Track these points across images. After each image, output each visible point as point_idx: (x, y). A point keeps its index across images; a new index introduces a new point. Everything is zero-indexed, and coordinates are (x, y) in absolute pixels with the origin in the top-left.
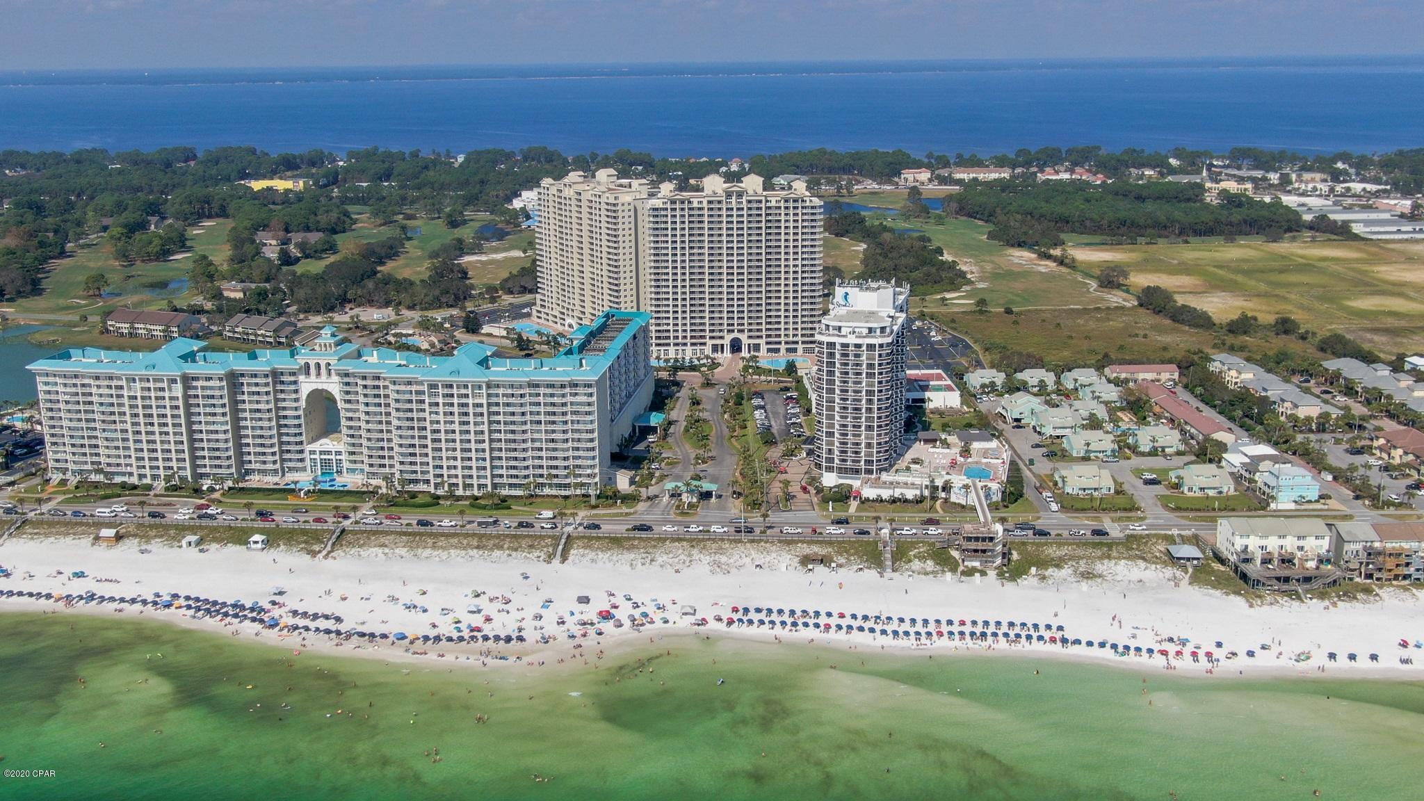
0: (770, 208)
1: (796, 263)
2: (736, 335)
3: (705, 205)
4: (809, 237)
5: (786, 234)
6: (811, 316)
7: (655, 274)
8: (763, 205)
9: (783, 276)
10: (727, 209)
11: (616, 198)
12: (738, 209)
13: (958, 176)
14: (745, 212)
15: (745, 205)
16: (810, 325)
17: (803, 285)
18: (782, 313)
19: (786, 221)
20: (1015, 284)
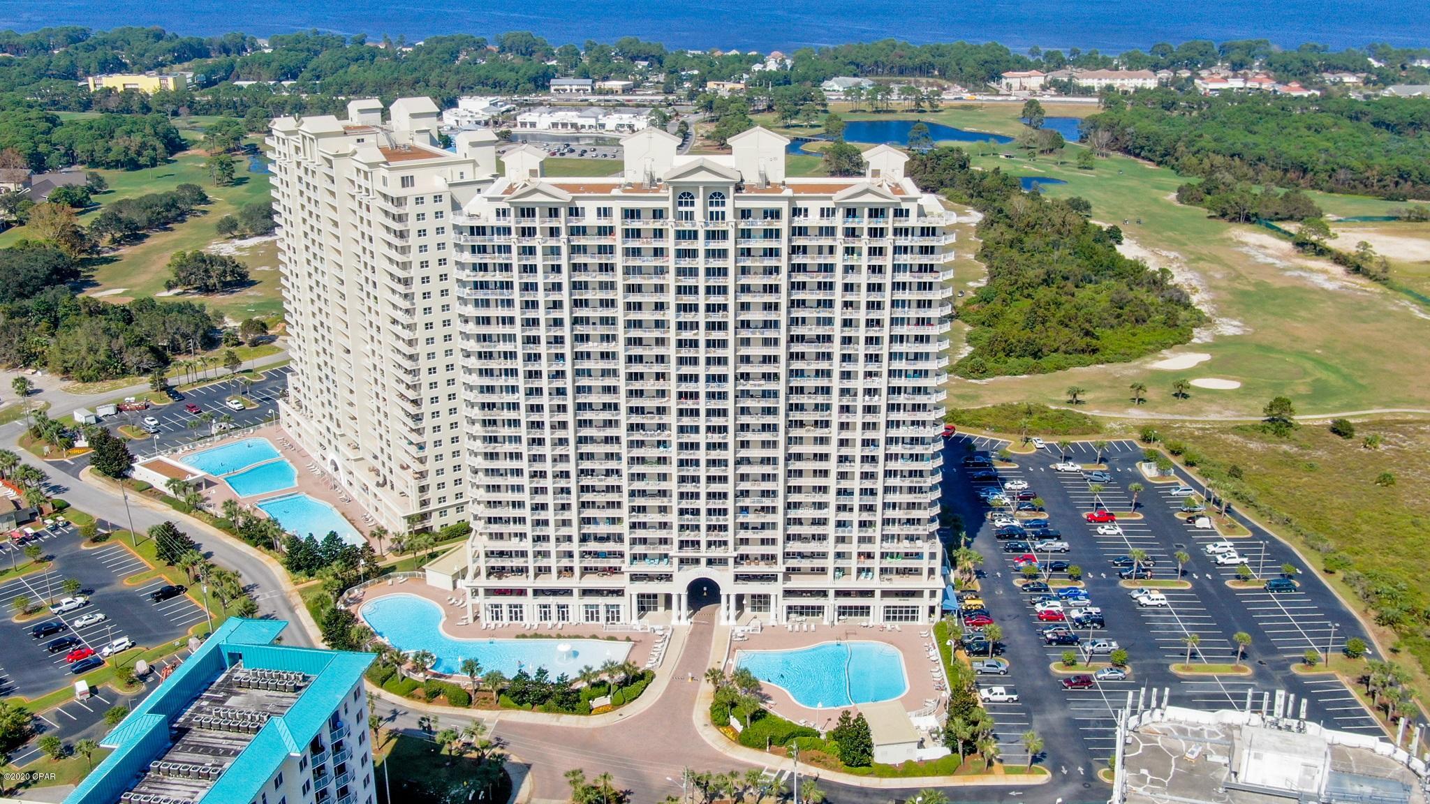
0: (801, 231)
1: (873, 383)
2: (702, 571)
3: (616, 221)
4: (913, 313)
5: (847, 304)
6: (910, 522)
7: (483, 406)
8: (783, 225)
9: (835, 417)
10: (681, 235)
11: (406, 182)
12: (711, 235)
13: (1084, 83)
14: (729, 245)
15: (730, 224)
16: (905, 546)
17: (890, 441)
18: (831, 514)
19: (849, 269)
20: (1295, 324)
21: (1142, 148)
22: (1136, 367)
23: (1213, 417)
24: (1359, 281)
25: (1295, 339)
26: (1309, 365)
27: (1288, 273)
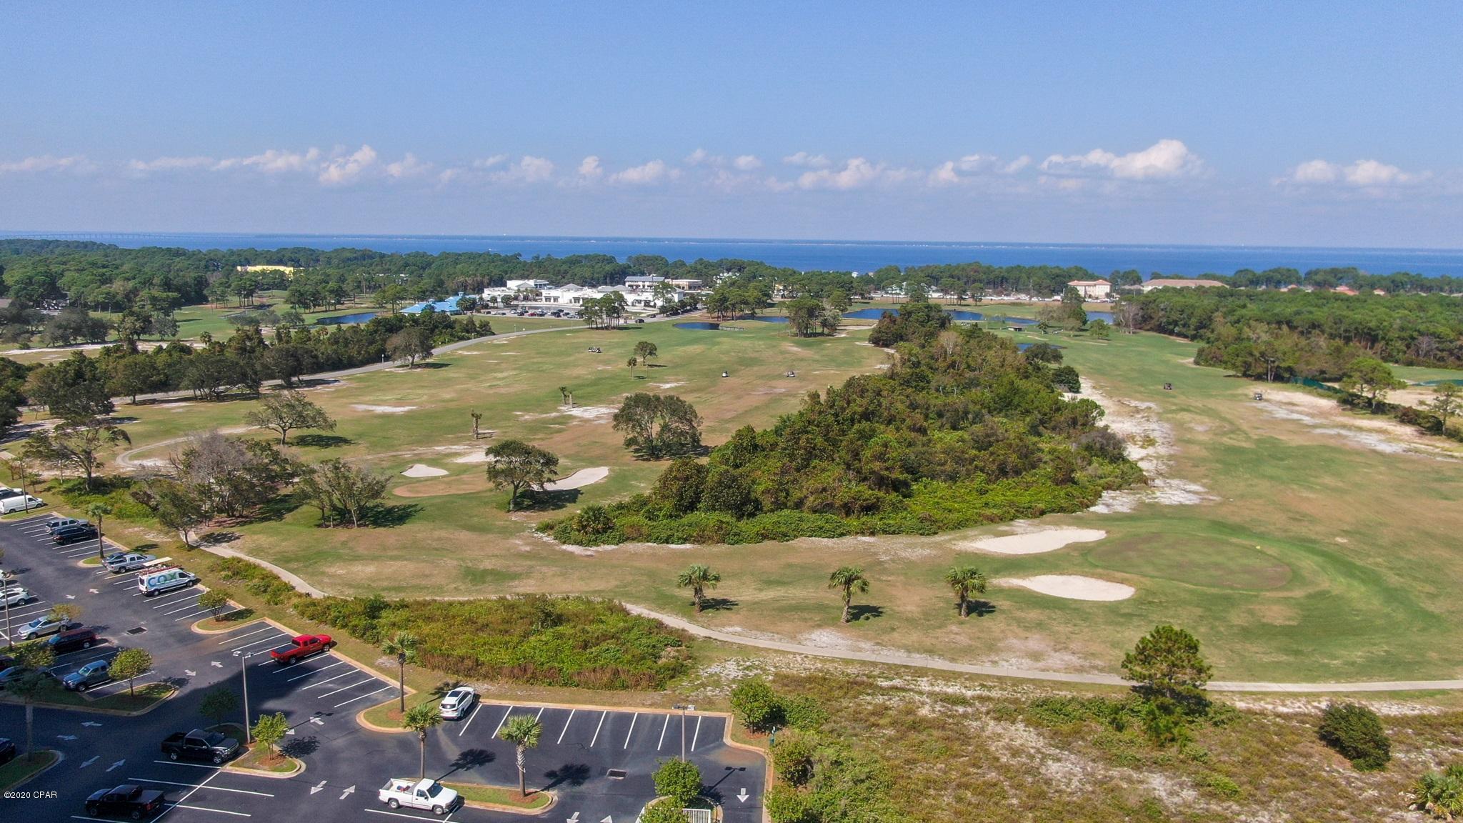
20: (1305, 494)
21: (1176, 323)
22: (938, 545)
23: (1011, 667)
24: (1439, 444)
25: (1299, 518)
26: (1308, 563)
27: (1319, 431)
